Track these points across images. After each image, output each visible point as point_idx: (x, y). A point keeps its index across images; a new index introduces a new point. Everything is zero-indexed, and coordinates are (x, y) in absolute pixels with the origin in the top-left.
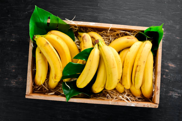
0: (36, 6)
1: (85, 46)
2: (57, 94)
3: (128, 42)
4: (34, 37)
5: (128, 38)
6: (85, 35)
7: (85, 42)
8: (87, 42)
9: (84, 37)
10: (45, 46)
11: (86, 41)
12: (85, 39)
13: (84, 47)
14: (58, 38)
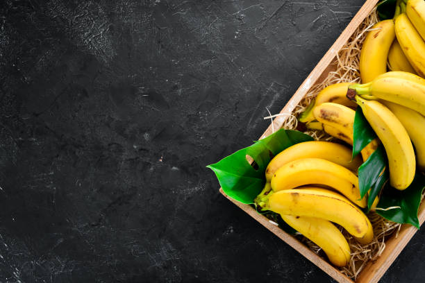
0: (209, 166)
1: (345, 122)
2: (390, 237)
3: (383, 41)
4: (259, 209)
5: (376, 36)
6: (322, 111)
7: (337, 119)
8: (340, 115)
9: (323, 114)
10: (296, 203)
11: (337, 116)
12: (332, 114)
13: (345, 126)
14: (292, 166)
